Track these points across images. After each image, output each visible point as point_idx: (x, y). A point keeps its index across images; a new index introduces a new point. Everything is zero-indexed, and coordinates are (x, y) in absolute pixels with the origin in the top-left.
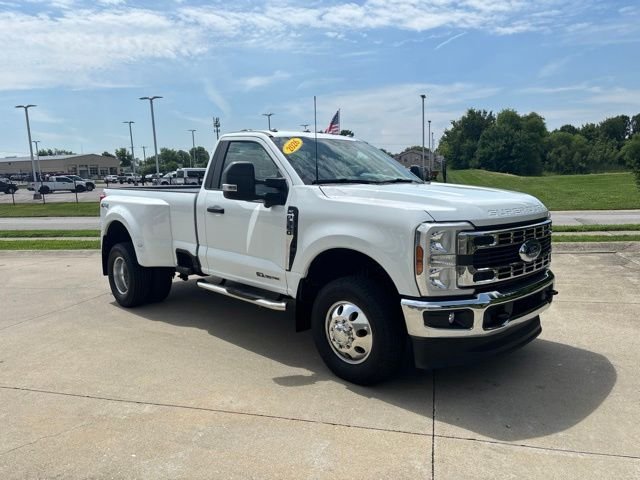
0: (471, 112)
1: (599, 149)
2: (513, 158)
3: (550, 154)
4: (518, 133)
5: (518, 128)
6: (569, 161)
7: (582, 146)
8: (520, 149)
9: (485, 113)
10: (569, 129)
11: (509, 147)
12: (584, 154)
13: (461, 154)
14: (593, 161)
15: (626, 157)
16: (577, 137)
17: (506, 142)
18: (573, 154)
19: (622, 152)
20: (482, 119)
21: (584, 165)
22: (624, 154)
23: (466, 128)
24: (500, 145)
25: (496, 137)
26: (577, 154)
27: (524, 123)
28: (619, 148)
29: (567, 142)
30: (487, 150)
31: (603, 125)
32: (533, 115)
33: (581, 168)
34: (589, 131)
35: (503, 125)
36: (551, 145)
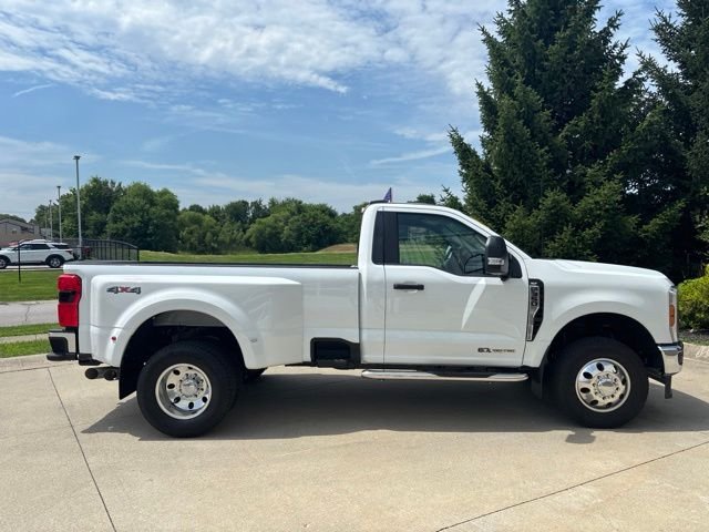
0: (96, 180)
1: (228, 231)
2: (150, 236)
3: (183, 234)
4: (154, 209)
5: (152, 203)
6: (202, 240)
7: (212, 227)
8: (157, 226)
9: (113, 183)
10: (196, 208)
11: (146, 224)
12: (215, 234)
13: (88, 228)
14: (223, 242)
15: (252, 240)
16: (207, 217)
17: (142, 217)
18: (205, 234)
19: (248, 234)
20: (110, 190)
21: (216, 246)
22: (250, 237)
23: (92, 198)
24: (136, 220)
25: (130, 211)
26: (209, 234)
27: (158, 198)
28: (244, 231)
29: (197, 221)
30: (120, 225)
31: (228, 207)
32: (165, 192)
33: (213, 248)
34: (215, 212)
35: (136, 200)
36: (183, 225)
